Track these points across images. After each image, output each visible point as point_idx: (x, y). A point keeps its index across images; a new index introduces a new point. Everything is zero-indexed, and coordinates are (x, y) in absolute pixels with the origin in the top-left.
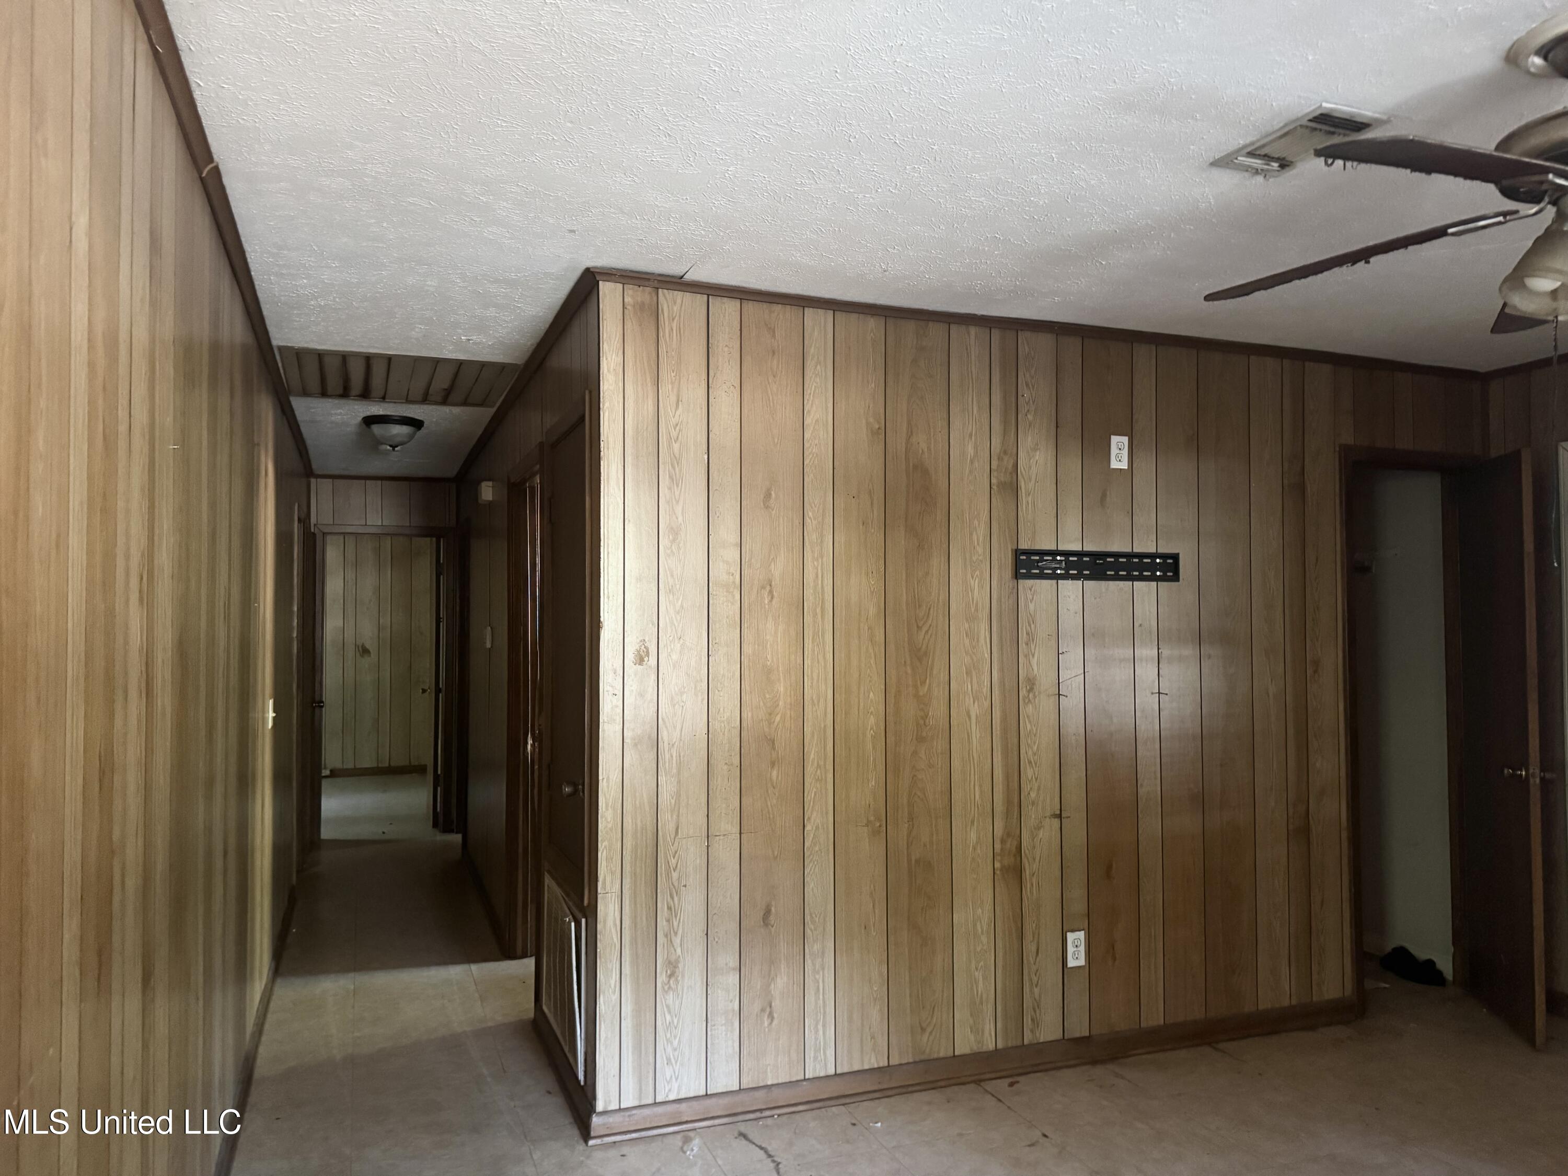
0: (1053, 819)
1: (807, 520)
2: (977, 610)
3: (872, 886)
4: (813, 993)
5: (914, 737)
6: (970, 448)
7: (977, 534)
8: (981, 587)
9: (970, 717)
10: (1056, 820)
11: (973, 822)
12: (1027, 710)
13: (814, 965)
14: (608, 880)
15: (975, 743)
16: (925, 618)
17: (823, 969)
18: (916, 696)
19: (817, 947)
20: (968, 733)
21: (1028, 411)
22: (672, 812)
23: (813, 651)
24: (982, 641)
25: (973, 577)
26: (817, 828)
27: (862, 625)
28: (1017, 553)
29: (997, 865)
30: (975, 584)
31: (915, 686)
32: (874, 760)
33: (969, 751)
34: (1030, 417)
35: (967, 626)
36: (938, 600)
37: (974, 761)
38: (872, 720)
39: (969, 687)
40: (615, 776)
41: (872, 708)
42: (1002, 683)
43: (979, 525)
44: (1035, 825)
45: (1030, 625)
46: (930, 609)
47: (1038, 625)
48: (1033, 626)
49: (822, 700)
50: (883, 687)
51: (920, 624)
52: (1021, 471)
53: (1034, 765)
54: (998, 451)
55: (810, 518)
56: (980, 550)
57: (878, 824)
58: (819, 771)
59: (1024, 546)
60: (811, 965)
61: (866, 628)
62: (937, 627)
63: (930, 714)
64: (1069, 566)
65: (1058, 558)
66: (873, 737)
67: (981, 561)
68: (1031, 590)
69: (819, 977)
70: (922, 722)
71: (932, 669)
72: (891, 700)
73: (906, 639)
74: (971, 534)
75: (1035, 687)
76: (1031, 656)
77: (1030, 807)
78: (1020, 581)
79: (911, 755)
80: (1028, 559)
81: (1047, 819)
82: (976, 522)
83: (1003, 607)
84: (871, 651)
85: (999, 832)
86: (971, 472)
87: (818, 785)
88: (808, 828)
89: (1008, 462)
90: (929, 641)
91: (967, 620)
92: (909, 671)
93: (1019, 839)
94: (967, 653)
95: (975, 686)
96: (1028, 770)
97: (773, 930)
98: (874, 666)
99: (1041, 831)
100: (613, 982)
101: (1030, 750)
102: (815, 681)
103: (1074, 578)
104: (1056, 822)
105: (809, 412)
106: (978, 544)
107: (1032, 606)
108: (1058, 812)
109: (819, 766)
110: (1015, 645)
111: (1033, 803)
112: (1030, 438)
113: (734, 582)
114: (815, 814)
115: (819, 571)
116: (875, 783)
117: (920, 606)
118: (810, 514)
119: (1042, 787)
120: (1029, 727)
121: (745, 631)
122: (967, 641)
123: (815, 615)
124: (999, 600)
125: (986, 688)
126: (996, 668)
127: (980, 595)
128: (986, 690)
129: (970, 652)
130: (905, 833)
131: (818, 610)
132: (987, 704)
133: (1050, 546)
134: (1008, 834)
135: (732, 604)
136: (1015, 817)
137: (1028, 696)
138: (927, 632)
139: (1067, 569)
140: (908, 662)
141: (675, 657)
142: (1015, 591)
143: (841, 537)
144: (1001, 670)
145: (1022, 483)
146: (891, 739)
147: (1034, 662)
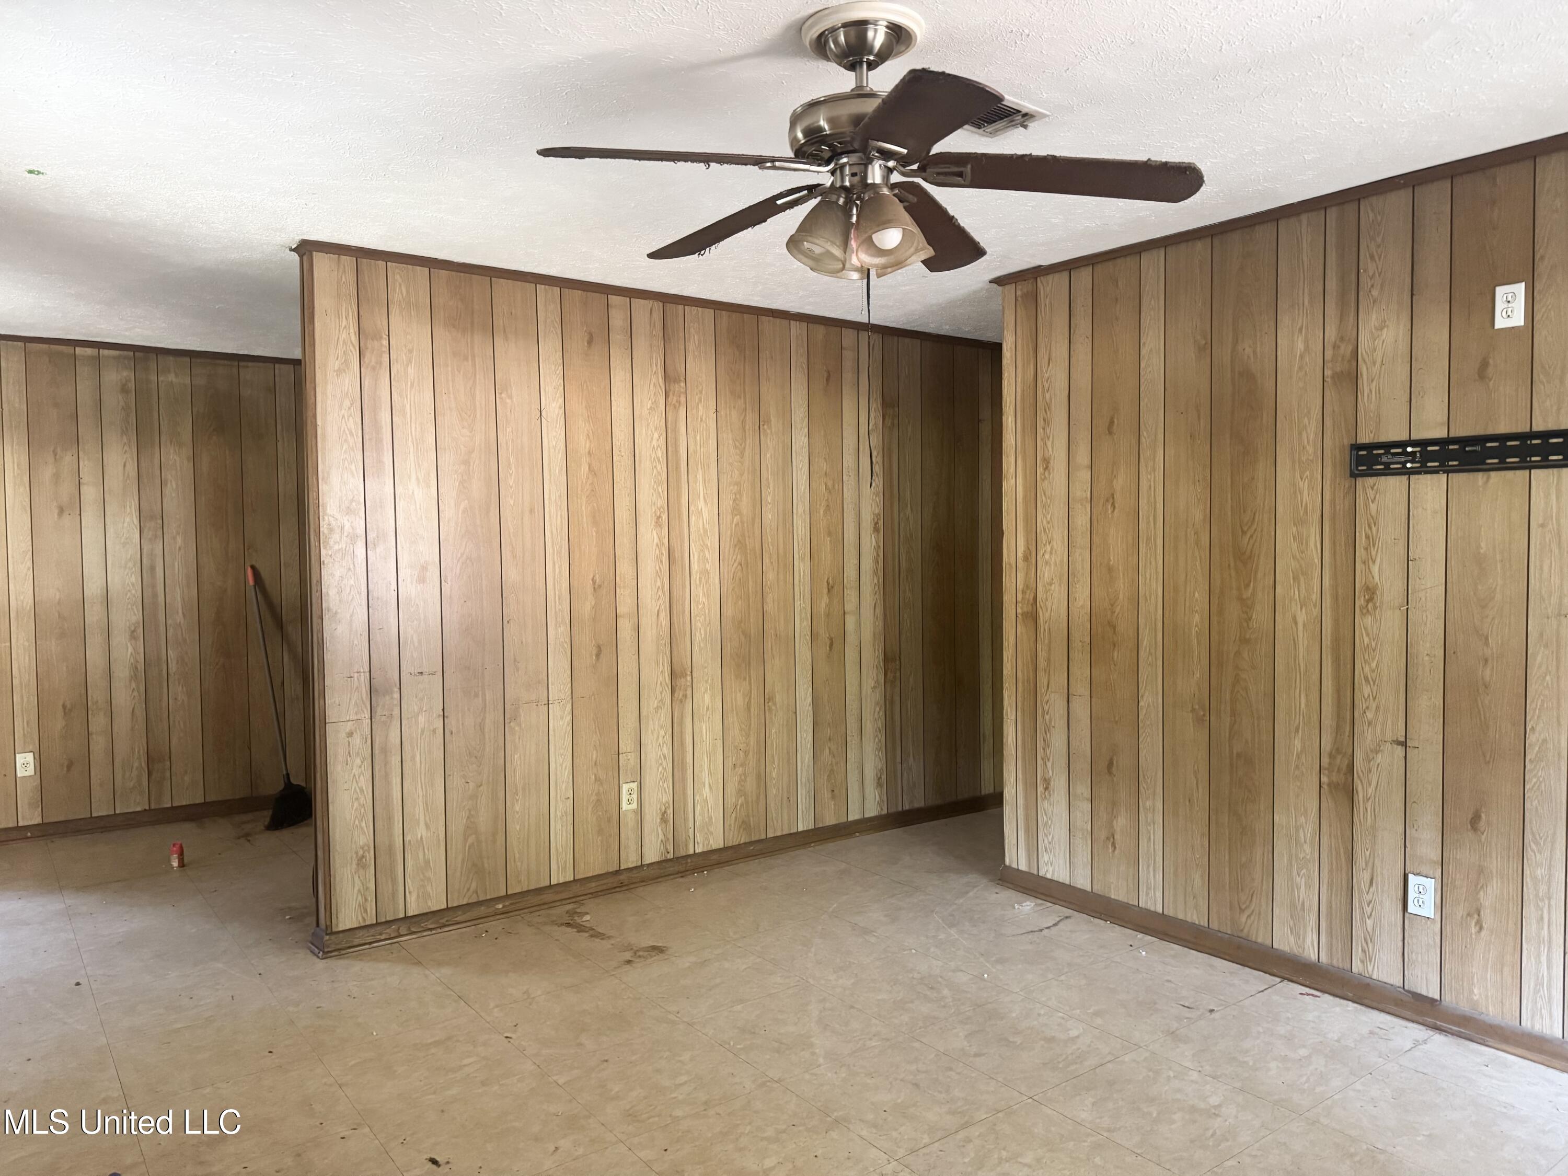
0: (1395, 746)
1: (1143, 440)
2: (1306, 512)
3: (1196, 767)
4: (1146, 841)
5: (1237, 638)
6: (1300, 343)
7: (1307, 432)
8: (1311, 488)
9: (1296, 623)
10: (1400, 747)
11: (1297, 730)
12: (1365, 622)
13: (1146, 818)
14: (1009, 710)
15: (1301, 650)
16: (1250, 524)
17: (1154, 824)
18: (1240, 599)
19: (1148, 804)
20: (1294, 640)
21: (1372, 286)
22: (1045, 671)
23: (1146, 553)
24: (1312, 544)
25: (1302, 479)
26: (1149, 705)
27: (1189, 530)
28: (1356, 447)
29: (1324, 779)
30: (1304, 485)
31: (1239, 589)
32: (1199, 653)
33: (1295, 656)
34: (1375, 293)
35: (1294, 529)
36: (1264, 504)
37: (1300, 669)
38: (1197, 618)
39: (1297, 592)
40: (1012, 640)
41: (1197, 608)
42: (1335, 587)
43: (1309, 423)
44: (1372, 746)
45: (1370, 528)
46: (1254, 514)
47: (1381, 530)
48: (1374, 529)
49: (1153, 597)
50: (1207, 588)
51: (1245, 529)
52: (1362, 354)
53: (1372, 683)
54: (1333, 339)
55: (1145, 438)
56: (1310, 449)
57: (1202, 713)
58: (1150, 658)
59: (1364, 439)
60: (1144, 817)
61: (1193, 532)
62: (1262, 531)
63: (1254, 617)
64: (1426, 457)
65: (1409, 449)
66: (1198, 634)
67: (1312, 461)
68: (1372, 488)
69: (1151, 828)
70: (1245, 624)
71: (1256, 572)
72: (1215, 601)
73: (1231, 544)
74: (1300, 434)
75: (1375, 597)
76: (1370, 562)
77: (1365, 728)
78: (1360, 481)
79: (1235, 654)
80: (1370, 453)
81: (1388, 744)
82: (1306, 420)
83: (1338, 507)
84: (1197, 554)
85: (1327, 745)
86: (1300, 368)
87: (1150, 669)
88: (1141, 704)
89: (1345, 349)
90: (1253, 545)
91: (1295, 524)
92: (1233, 573)
93: (1351, 758)
94: (1294, 557)
95: (1303, 591)
96: (1364, 687)
97: (1115, 779)
98: (1199, 568)
99: (1380, 755)
100: (1012, 780)
101: (1367, 666)
102: (1148, 581)
103: (1434, 471)
104: (1400, 750)
105: (1144, 344)
106: (1308, 443)
107: (1373, 507)
108: (1403, 739)
109: (1150, 653)
110: (1352, 550)
111: (1370, 724)
112: (1374, 317)
113: (1087, 498)
114: (1147, 694)
115: (1152, 483)
116: (1200, 675)
117: (1244, 512)
118: (1145, 434)
119: (1382, 708)
120: (1366, 640)
121: (1094, 537)
122: (1294, 546)
123: (1148, 522)
124: (1333, 502)
125: (1315, 595)
126: (1328, 575)
127: (1309, 496)
128: (1315, 597)
129: (1298, 557)
130: (1228, 724)
131: (1151, 519)
132: (1316, 611)
133: (1400, 435)
134: (1337, 751)
135: (1086, 515)
136: (1347, 734)
137: (1367, 606)
138: (1251, 536)
139: (1423, 464)
140: (1232, 565)
141: (1047, 556)
142: (1353, 489)
143: (1171, 452)
144: (1335, 576)
145: (1363, 369)
146: (1215, 636)
147: (1375, 569)
